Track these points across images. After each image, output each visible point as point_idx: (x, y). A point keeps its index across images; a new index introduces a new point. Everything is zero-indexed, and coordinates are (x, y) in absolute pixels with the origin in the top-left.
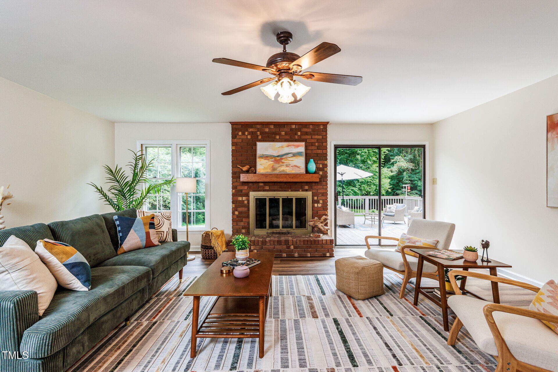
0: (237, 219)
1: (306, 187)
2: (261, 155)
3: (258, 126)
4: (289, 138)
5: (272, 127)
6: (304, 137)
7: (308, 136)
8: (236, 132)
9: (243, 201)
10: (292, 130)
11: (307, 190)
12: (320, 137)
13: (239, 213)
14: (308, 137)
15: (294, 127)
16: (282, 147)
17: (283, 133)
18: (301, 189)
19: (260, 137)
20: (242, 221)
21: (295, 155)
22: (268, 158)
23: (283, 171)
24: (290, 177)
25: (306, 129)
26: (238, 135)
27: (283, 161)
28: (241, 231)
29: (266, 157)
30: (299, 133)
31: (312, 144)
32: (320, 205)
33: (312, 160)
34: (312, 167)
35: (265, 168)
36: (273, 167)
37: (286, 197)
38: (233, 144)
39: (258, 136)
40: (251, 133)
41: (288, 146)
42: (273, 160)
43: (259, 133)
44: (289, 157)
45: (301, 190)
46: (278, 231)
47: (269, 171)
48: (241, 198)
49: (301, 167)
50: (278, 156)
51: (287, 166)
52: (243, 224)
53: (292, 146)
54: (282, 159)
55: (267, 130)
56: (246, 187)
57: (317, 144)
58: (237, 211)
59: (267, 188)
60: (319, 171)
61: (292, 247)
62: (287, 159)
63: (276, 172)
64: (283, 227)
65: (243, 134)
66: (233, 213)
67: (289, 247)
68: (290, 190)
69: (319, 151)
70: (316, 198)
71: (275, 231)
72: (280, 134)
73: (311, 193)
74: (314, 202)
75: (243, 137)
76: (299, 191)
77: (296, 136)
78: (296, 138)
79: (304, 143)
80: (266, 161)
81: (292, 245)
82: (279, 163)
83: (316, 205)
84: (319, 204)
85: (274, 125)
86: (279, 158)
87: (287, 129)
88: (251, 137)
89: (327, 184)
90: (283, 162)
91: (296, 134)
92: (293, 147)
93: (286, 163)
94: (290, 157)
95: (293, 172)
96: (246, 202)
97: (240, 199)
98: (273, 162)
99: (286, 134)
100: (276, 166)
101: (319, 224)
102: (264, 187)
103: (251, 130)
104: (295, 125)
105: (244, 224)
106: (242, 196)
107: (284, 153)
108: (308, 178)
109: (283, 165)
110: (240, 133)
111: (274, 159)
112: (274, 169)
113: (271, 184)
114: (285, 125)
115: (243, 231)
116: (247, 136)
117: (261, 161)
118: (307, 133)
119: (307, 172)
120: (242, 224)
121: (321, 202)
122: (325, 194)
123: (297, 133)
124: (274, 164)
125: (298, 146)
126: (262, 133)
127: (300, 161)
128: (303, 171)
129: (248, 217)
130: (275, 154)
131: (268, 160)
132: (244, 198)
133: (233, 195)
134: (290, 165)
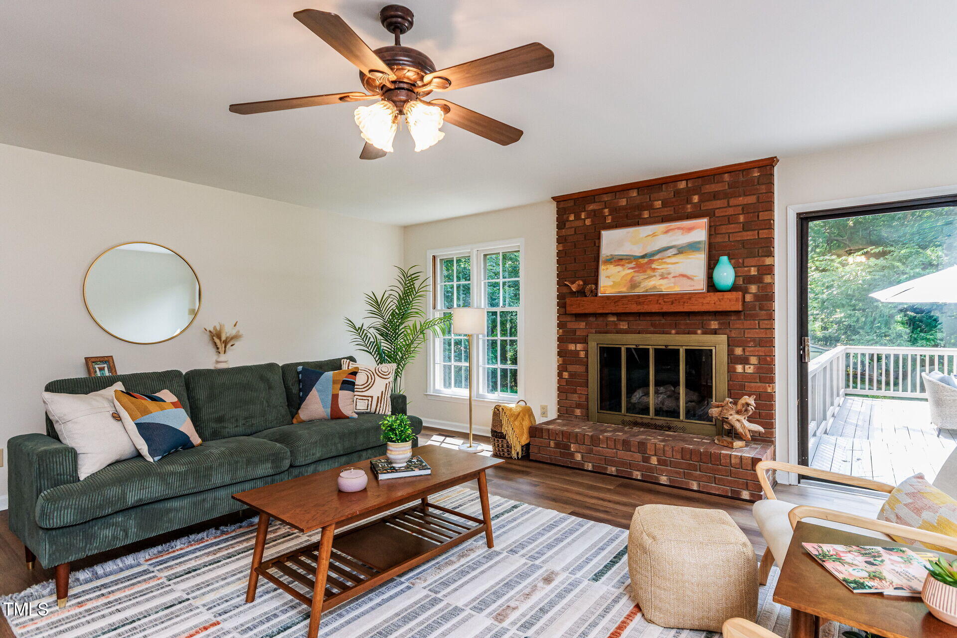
0: (567, 387)
1: (714, 325)
2: (608, 258)
3: (606, 198)
4: (672, 213)
5: (634, 193)
6: (706, 206)
7: (719, 202)
8: (565, 216)
9: (577, 352)
10: (677, 193)
11: (715, 332)
12: (752, 199)
13: (571, 375)
14: (718, 203)
15: (682, 185)
16: (654, 235)
17: (658, 204)
18: (699, 329)
19: (609, 220)
20: (575, 392)
21: (681, 250)
22: (621, 263)
23: (655, 287)
24: (667, 302)
25: (713, 186)
26: (568, 221)
27: (654, 266)
28: (573, 412)
29: (618, 260)
30: (696, 199)
31: (730, 220)
32: (750, 369)
33: (724, 259)
34: (726, 274)
35: (615, 284)
36: (631, 280)
37: (664, 347)
38: (561, 240)
39: (605, 218)
40: (594, 214)
41: (667, 232)
42: (632, 265)
43: (606, 211)
44: (669, 257)
45: (699, 332)
46: (645, 421)
47: (624, 289)
48: (574, 345)
49: (695, 278)
50: (643, 257)
51: (663, 277)
52: (578, 399)
53: (676, 231)
54: (652, 262)
55: (623, 202)
56: (582, 325)
57: (742, 218)
58: (566, 371)
59: (624, 326)
60: (747, 284)
61: (654, 460)
62: (664, 261)
63: (639, 291)
64: (658, 412)
65: (578, 217)
66: (560, 375)
67: (646, 460)
68: (673, 332)
69: (749, 235)
70: (738, 351)
71: (639, 421)
72: (650, 207)
73: (724, 338)
74: (733, 360)
75: (579, 223)
76: (696, 333)
77: (689, 206)
78: (689, 210)
79: (705, 221)
80: (619, 268)
81: (655, 455)
82: (645, 271)
83: (739, 368)
84: (747, 367)
85: (638, 189)
86: (646, 260)
87: (667, 193)
88: (592, 221)
89: (771, 318)
90: (654, 270)
91: (689, 201)
92: (680, 232)
93: (662, 271)
94: (670, 255)
95: (677, 289)
96: (582, 354)
97: (572, 347)
98: (632, 271)
99: (664, 205)
100: (641, 276)
101: (731, 415)
102: (616, 325)
103: (592, 207)
104: (687, 180)
105: (579, 398)
106: (575, 342)
107: (657, 247)
108: (713, 303)
109: (655, 276)
110: (572, 218)
111: (635, 263)
112: (634, 285)
113: (631, 318)
114: (662, 184)
115: (578, 412)
116: (585, 220)
117: (607, 269)
118: (715, 196)
119: (712, 286)
120: (575, 397)
121: (754, 360)
122: (768, 342)
123: (691, 199)
124: (633, 274)
125: (690, 229)
126: (614, 211)
127: (696, 264)
128: (700, 285)
129: (586, 385)
130: (638, 252)
131: (623, 265)
132: (579, 347)
133: (560, 339)
134: (669, 274)
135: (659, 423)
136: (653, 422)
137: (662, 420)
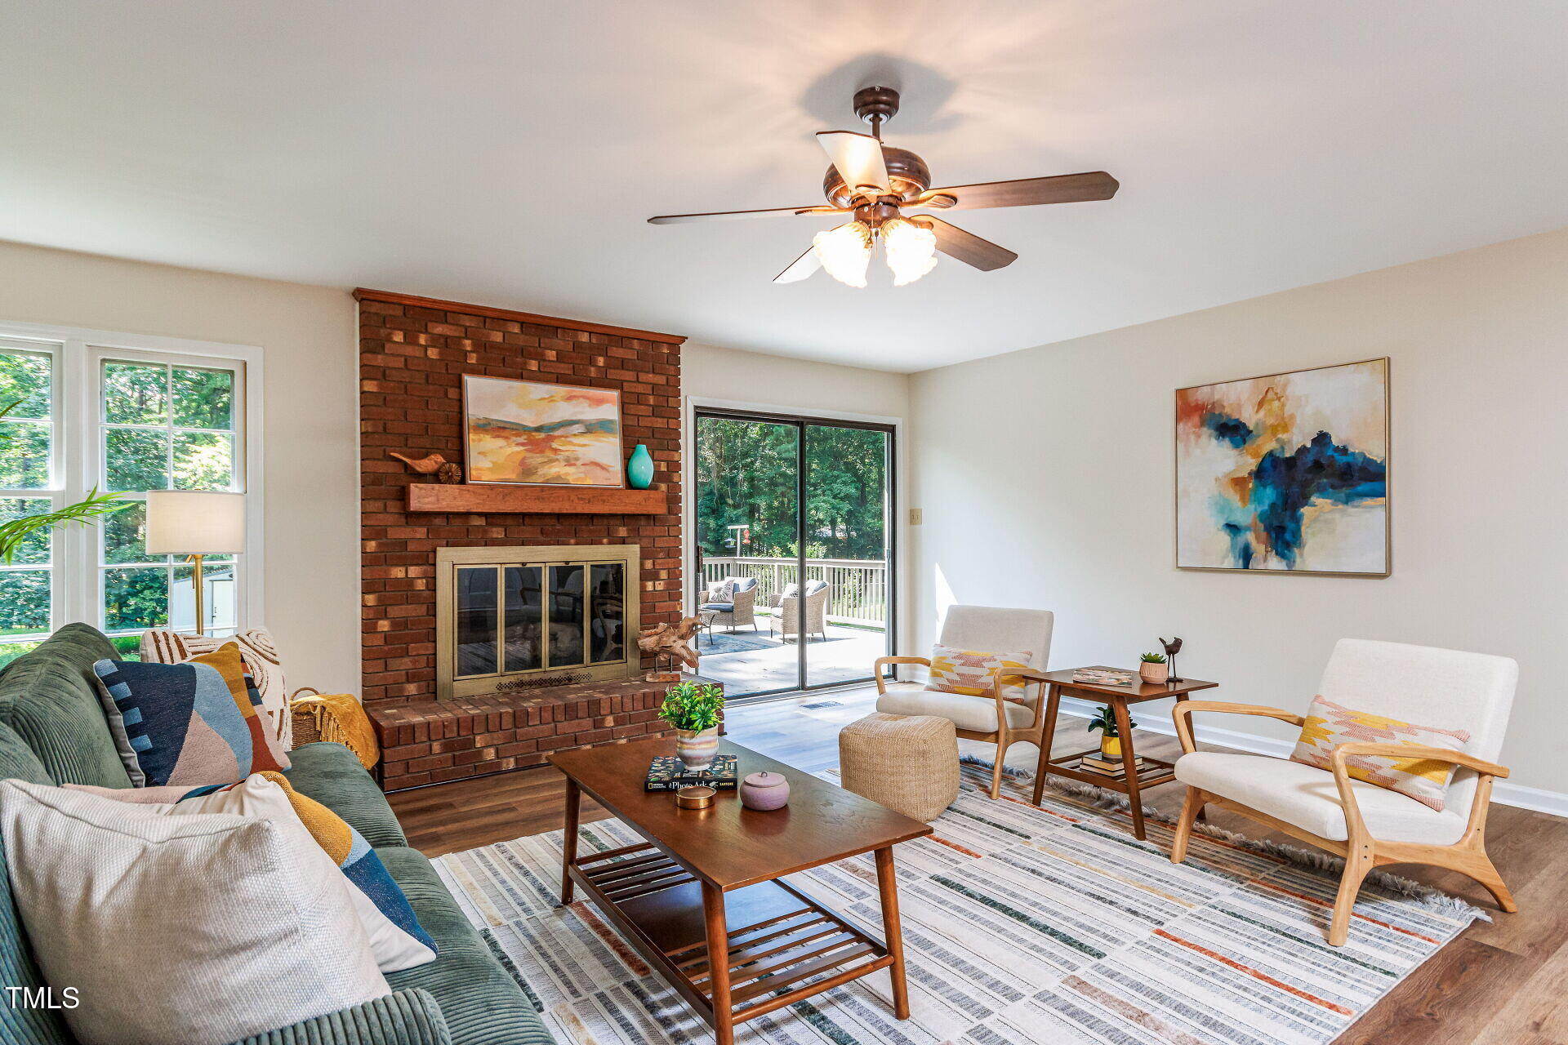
0: (386, 648)
1: (622, 532)
2: (481, 422)
3: (467, 321)
4: (571, 372)
5: (515, 329)
6: (614, 374)
7: (627, 373)
8: (383, 332)
9: (409, 582)
10: (577, 346)
11: (623, 541)
12: (660, 380)
13: (395, 624)
14: (629, 375)
15: (584, 338)
16: (551, 399)
17: (551, 355)
18: (604, 537)
19: (473, 359)
20: (405, 653)
21: (591, 428)
22: (505, 434)
23: (559, 477)
24: (582, 499)
25: (621, 351)
26: (390, 340)
27: (554, 445)
28: (402, 690)
29: (500, 429)
30: (601, 361)
31: (639, 399)
32: (660, 586)
33: (643, 448)
34: (644, 467)
35: (496, 467)
36: (522, 463)
37: (563, 564)
38: (367, 372)
39: (465, 354)
40: (442, 342)
41: (569, 398)
42: (522, 440)
43: (468, 342)
44: (575, 435)
45: (605, 541)
46: (536, 677)
47: (513, 476)
48: (403, 569)
49: (611, 469)
50: (539, 429)
51: (569, 462)
52: (410, 666)
53: (581, 400)
54: (551, 439)
55: (497, 337)
56: (421, 532)
57: (651, 400)
58: (385, 617)
59: (498, 533)
60: (658, 481)
61: (610, 722)
62: (568, 439)
63: (537, 480)
64: (554, 661)
65: (410, 339)
66: (368, 627)
68: (572, 541)
69: (659, 423)
70: (649, 564)
71: (526, 678)
72: (541, 358)
73: (637, 547)
74: (646, 576)
75: (409, 350)
76: (601, 543)
77: (593, 369)
78: (593, 375)
79: (614, 394)
80: (500, 442)
81: (611, 713)
82: (542, 452)
83: (649, 586)
84: (657, 583)
85: (522, 324)
86: (542, 435)
87: (563, 343)
88: (440, 354)
89: (679, 521)
90: (556, 451)
91: (592, 362)
92: (585, 403)
93: (567, 454)
94: (576, 432)
95: (589, 482)
96: (420, 585)
97: (398, 573)
98: (522, 448)
99: (560, 358)
100: (536, 459)
101: (675, 641)
102: (485, 532)
103: (439, 329)
104: (590, 333)
105: (414, 662)
106: (405, 563)
107: (556, 419)
108: (633, 503)
109: (557, 460)
110: (398, 337)
111: (525, 437)
112: (527, 471)
113: (510, 522)
114: (557, 328)
115: (412, 689)
116: (426, 348)
117: (480, 440)
118: (623, 364)
119: (630, 484)
120: (406, 663)
121: (664, 574)
122: (674, 553)
123: (596, 361)
124: (528, 455)
125: (599, 402)
126: (482, 346)
127: (607, 450)
128: (617, 480)
129: (432, 636)
130: (530, 421)
131: (506, 438)
132: (414, 571)
133: (367, 561)
134: (577, 459)
135: (554, 676)
136: (546, 676)
137: (559, 671)
